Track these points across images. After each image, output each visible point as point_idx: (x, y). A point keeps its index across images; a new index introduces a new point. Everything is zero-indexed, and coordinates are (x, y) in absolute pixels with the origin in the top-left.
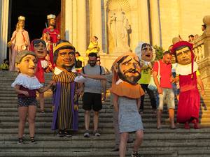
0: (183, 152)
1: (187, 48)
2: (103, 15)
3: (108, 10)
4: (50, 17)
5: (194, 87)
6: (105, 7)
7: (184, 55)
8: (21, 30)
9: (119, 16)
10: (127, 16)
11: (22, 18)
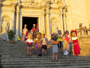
0: (75, 64)
1: (75, 32)
2: (50, 24)
3: (51, 22)
4: (34, 25)
5: (77, 44)
6: (50, 21)
7: (74, 34)
8: (25, 29)
9: (54, 24)
10: (57, 24)
11: (26, 25)
